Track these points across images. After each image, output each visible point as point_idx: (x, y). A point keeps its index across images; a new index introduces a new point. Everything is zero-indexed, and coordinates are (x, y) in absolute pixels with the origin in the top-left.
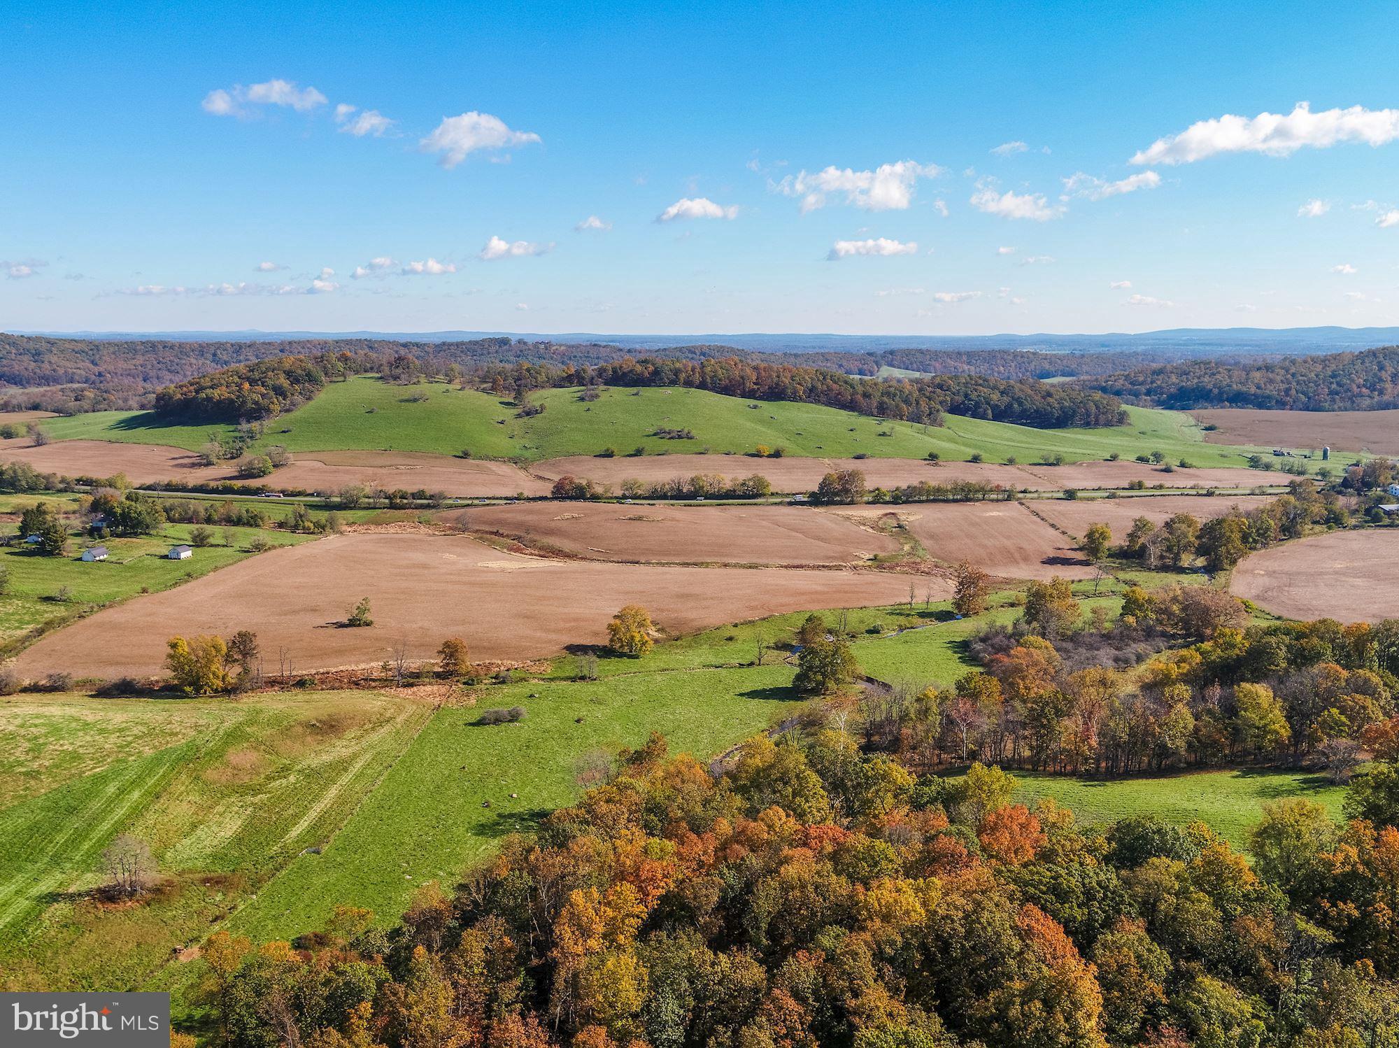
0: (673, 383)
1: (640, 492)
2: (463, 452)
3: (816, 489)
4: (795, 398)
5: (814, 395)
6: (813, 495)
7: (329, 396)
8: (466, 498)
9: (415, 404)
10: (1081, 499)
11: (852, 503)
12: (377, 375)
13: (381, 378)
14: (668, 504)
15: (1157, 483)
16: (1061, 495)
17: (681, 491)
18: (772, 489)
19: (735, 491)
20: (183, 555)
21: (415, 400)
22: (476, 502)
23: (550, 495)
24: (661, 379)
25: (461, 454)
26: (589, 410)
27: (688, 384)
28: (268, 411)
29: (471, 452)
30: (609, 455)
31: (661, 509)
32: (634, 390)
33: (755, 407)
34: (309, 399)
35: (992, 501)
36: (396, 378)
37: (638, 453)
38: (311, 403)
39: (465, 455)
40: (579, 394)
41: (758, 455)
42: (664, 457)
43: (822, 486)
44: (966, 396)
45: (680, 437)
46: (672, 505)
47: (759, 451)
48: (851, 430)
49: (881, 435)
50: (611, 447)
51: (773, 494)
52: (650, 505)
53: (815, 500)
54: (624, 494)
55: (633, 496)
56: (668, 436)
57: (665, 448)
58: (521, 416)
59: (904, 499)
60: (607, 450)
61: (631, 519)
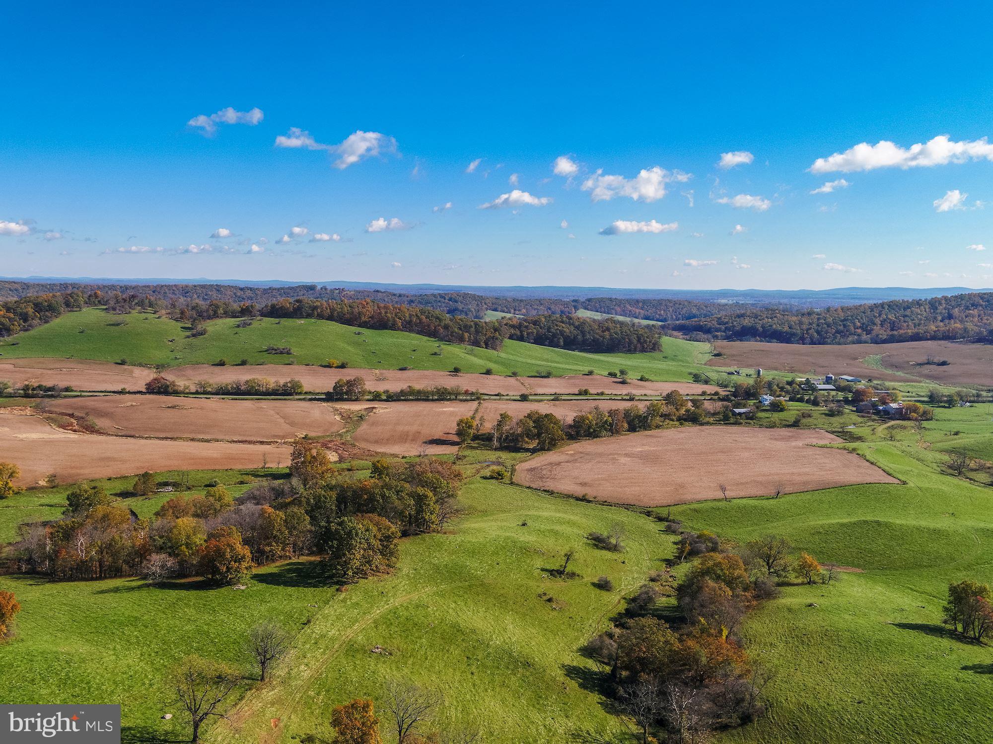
0: (309, 316)
1: (210, 390)
2: (122, 361)
3: (331, 390)
4: (393, 327)
5: (409, 326)
6: (328, 394)
7: (60, 322)
8: (86, 392)
9: (117, 328)
10: (532, 401)
11: (356, 400)
12: (105, 307)
13: (106, 309)
14: (220, 399)
15: (599, 391)
16: (518, 398)
17: (239, 389)
18: (305, 389)
19: (278, 390)
21: (118, 325)
22: (83, 394)
23: (144, 390)
24: (301, 313)
25: (120, 362)
26: (236, 333)
27: (321, 317)
28: (8, 330)
29: (128, 360)
30: (222, 364)
31: (214, 403)
32: (277, 320)
33: (359, 334)
34: (47, 322)
35: (461, 400)
36: (114, 309)
37: (243, 363)
38: (47, 325)
39: (123, 363)
40: (237, 323)
41: (329, 366)
42: (261, 366)
43: (335, 388)
44: (549, 328)
45: (281, 353)
46: (223, 399)
47: (330, 364)
48: (414, 351)
49: (432, 354)
50: (225, 359)
51: (306, 393)
52: (206, 398)
53: (330, 397)
54: (197, 391)
55: (203, 392)
56: (274, 352)
57: (262, 360)
58: (188, 337)
59: (395, 398)
60: (221, 361)
61: (168, 407)
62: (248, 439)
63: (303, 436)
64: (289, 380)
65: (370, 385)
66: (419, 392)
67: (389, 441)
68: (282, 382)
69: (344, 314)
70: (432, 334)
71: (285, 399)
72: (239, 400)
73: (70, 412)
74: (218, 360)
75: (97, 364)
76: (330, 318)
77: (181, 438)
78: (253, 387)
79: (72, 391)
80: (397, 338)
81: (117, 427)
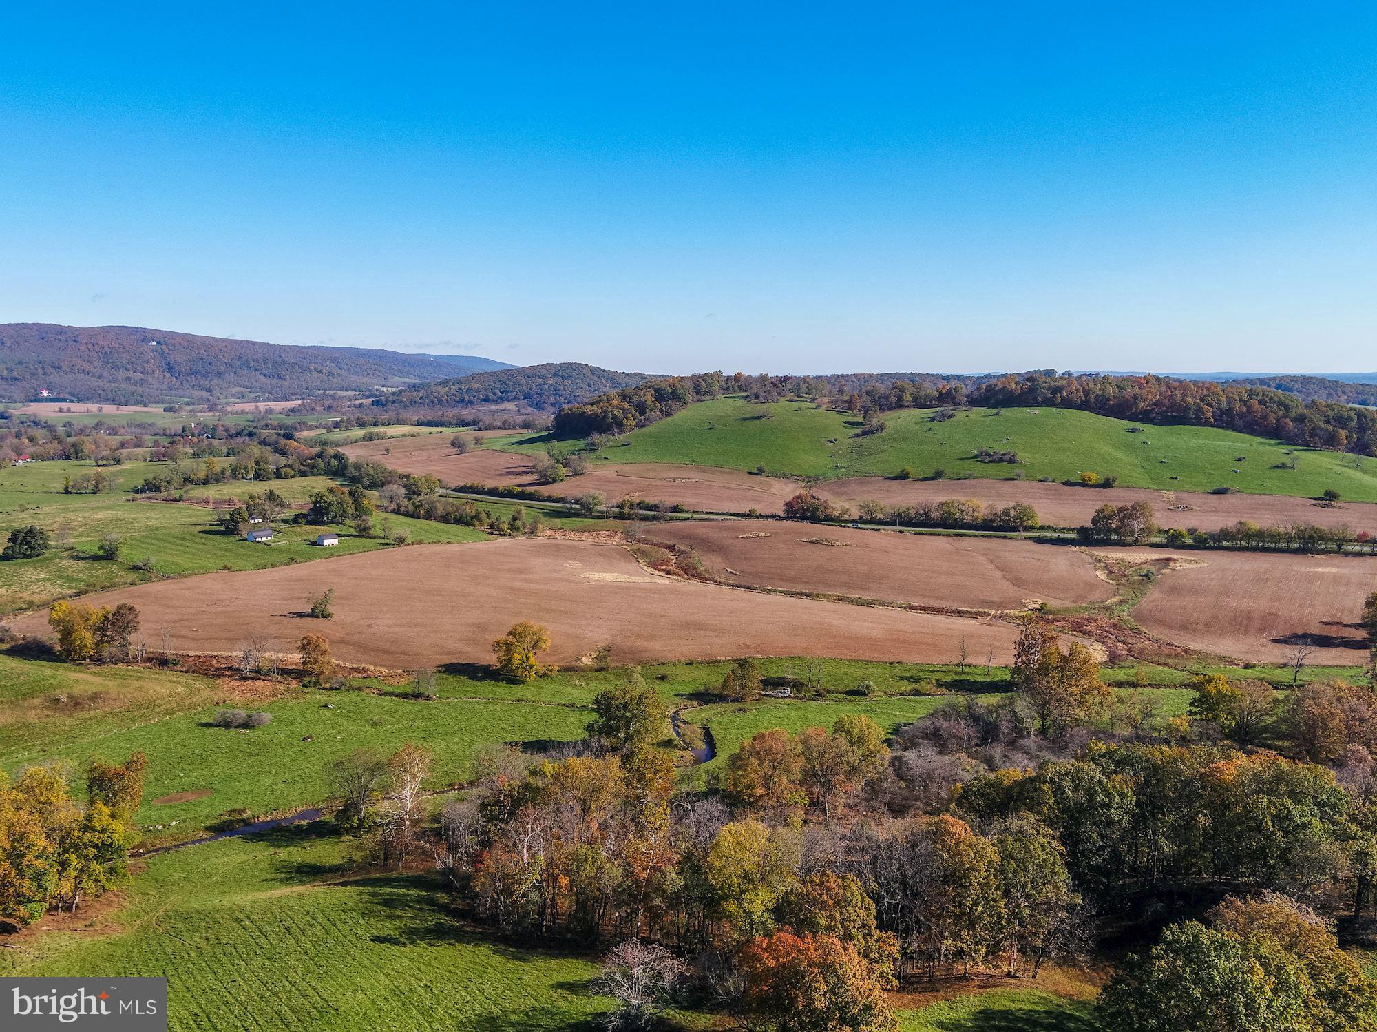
0: (1048, 402)
1: (880, 516)
2: (758, 469)
3: (1088, 524)
4: (1198, 420)
5: (1227, 419)
6: (1082, 530)
7: (686, 415)
8: (702, 513)
9: (757, 422)
11: (1135, 544)
12: (745, 394)
13: (747, 396)
14: (895, 531)
17: (928, 517)
18: (1040, 520)
19: (991, 521)
20: (326, 542)
21: (758, 418)
22: (696, 516)
23: (782, 514)
24: (1035, 399)
25: (756, 471)
26: (930, 430)
27: (1067, 404)
28: (620, 425)
29: (766, 469)
30: (903, 476)
31: (885, 538)
32: (994, 411)
33: (1134, 430)
34: (669, 415)
35: (1352, 554)
36: (757, 397)
37: (938, 475)
38: (668, 419)
39: (760, 472)
40: (931, 415)
41: (1083, 484)
42: (967, 481)
43: (1095, 521)
45: (1001, 461)
46: (901, 532)
47: (1084, 480)
48: (1240, 460)
49: (1277, 467)
50: (909, 469)
51: (1042, 528)
52: (874, 529)
53: (1087, 537)
54: (861, 518)
55: (871, 520)
56: (988, 459)
57: (969, 472)
58: (857, 436)
59: (1211, 543)
60: (902, 471)
61: (812, 542)
62: (937, 604)
63: (1037, 606)
64: (1012, 504)
65: (1161, 519)
66: (1260, 535)
67: (1210, 626)
68: (1000, 507)
69: (1109, 399)
70: (1276, 433)
71: (1005, 537)
72: (926, 534)
73: (670, 543)
74: (896, 471)
75: (724, 473)
76: (1084, 405)
77: (824, 596)
78: (950, 514)
79: (682, 511)
80: (1206, 438)
81: (730, 570)
